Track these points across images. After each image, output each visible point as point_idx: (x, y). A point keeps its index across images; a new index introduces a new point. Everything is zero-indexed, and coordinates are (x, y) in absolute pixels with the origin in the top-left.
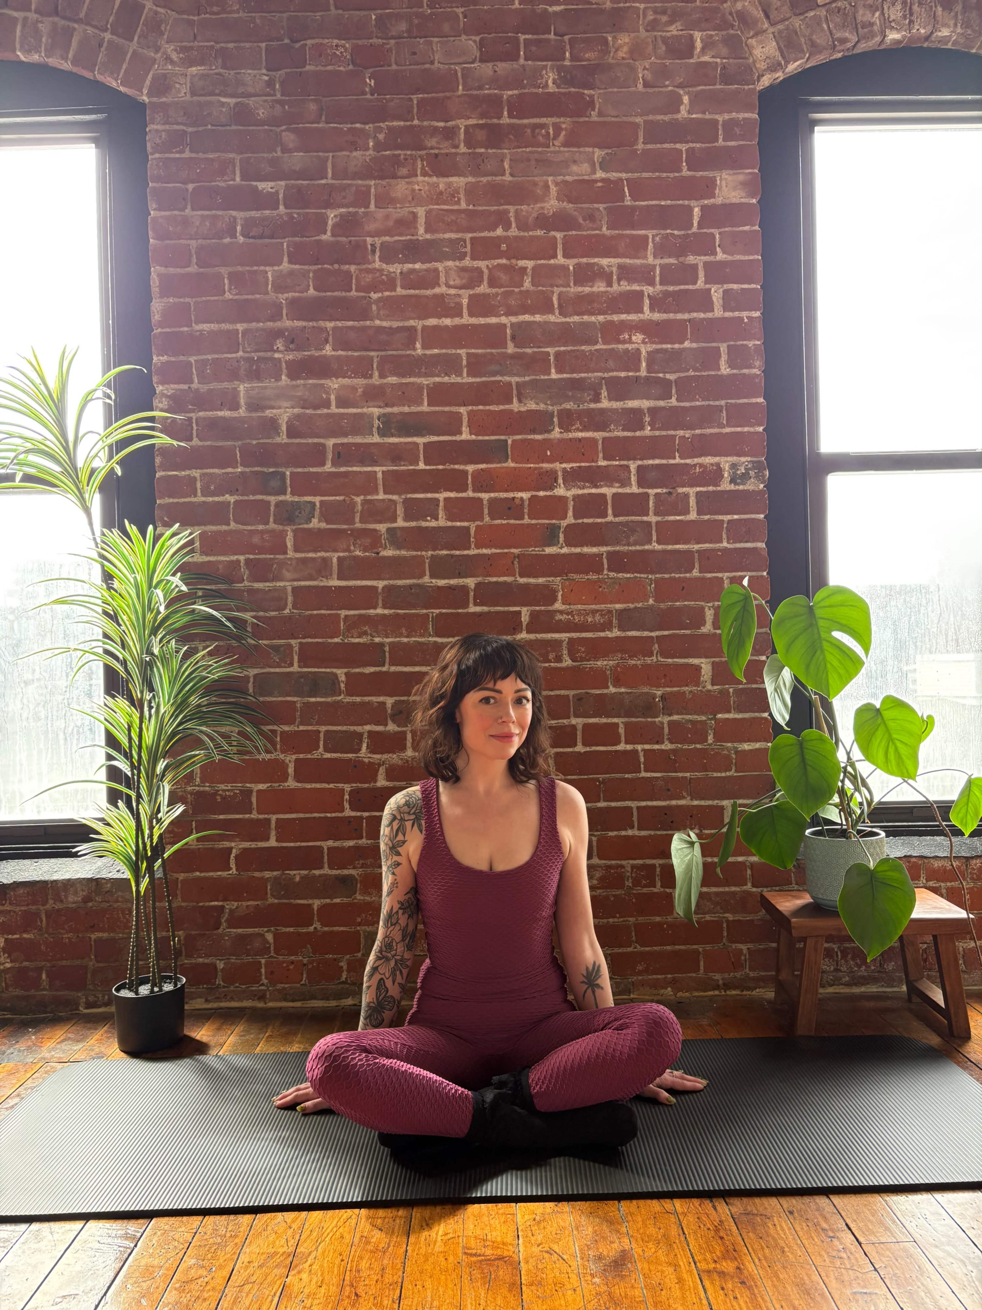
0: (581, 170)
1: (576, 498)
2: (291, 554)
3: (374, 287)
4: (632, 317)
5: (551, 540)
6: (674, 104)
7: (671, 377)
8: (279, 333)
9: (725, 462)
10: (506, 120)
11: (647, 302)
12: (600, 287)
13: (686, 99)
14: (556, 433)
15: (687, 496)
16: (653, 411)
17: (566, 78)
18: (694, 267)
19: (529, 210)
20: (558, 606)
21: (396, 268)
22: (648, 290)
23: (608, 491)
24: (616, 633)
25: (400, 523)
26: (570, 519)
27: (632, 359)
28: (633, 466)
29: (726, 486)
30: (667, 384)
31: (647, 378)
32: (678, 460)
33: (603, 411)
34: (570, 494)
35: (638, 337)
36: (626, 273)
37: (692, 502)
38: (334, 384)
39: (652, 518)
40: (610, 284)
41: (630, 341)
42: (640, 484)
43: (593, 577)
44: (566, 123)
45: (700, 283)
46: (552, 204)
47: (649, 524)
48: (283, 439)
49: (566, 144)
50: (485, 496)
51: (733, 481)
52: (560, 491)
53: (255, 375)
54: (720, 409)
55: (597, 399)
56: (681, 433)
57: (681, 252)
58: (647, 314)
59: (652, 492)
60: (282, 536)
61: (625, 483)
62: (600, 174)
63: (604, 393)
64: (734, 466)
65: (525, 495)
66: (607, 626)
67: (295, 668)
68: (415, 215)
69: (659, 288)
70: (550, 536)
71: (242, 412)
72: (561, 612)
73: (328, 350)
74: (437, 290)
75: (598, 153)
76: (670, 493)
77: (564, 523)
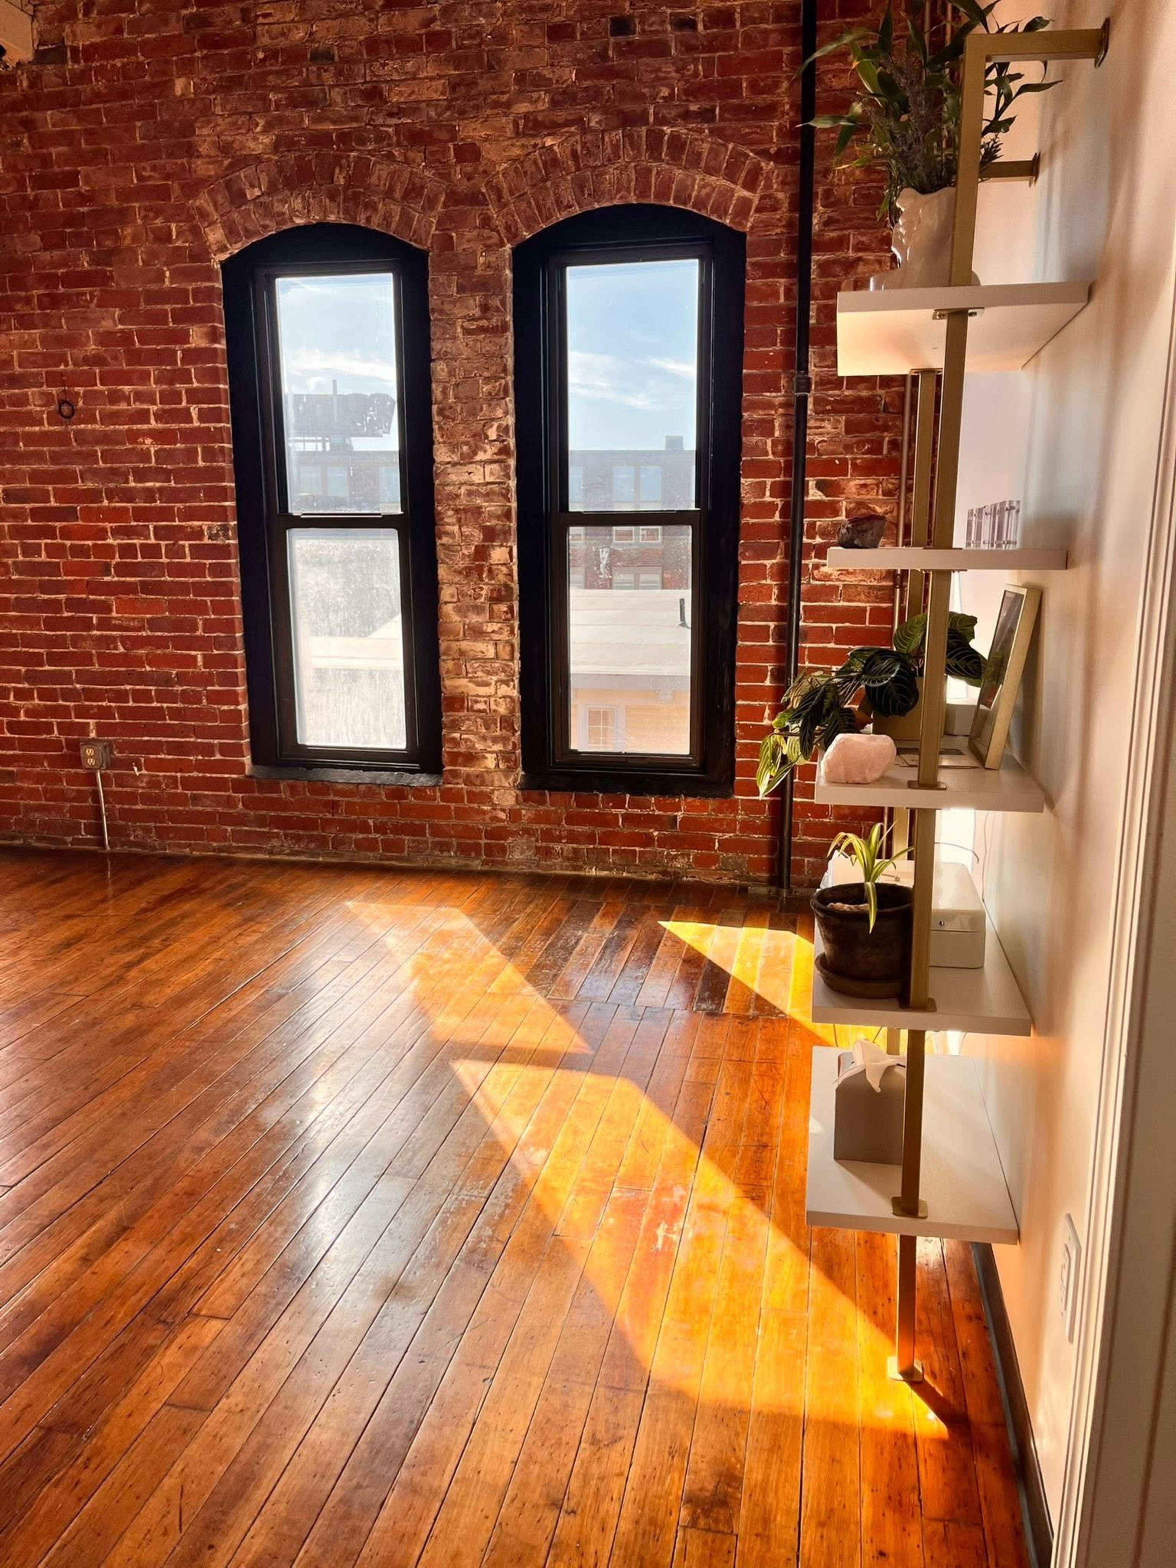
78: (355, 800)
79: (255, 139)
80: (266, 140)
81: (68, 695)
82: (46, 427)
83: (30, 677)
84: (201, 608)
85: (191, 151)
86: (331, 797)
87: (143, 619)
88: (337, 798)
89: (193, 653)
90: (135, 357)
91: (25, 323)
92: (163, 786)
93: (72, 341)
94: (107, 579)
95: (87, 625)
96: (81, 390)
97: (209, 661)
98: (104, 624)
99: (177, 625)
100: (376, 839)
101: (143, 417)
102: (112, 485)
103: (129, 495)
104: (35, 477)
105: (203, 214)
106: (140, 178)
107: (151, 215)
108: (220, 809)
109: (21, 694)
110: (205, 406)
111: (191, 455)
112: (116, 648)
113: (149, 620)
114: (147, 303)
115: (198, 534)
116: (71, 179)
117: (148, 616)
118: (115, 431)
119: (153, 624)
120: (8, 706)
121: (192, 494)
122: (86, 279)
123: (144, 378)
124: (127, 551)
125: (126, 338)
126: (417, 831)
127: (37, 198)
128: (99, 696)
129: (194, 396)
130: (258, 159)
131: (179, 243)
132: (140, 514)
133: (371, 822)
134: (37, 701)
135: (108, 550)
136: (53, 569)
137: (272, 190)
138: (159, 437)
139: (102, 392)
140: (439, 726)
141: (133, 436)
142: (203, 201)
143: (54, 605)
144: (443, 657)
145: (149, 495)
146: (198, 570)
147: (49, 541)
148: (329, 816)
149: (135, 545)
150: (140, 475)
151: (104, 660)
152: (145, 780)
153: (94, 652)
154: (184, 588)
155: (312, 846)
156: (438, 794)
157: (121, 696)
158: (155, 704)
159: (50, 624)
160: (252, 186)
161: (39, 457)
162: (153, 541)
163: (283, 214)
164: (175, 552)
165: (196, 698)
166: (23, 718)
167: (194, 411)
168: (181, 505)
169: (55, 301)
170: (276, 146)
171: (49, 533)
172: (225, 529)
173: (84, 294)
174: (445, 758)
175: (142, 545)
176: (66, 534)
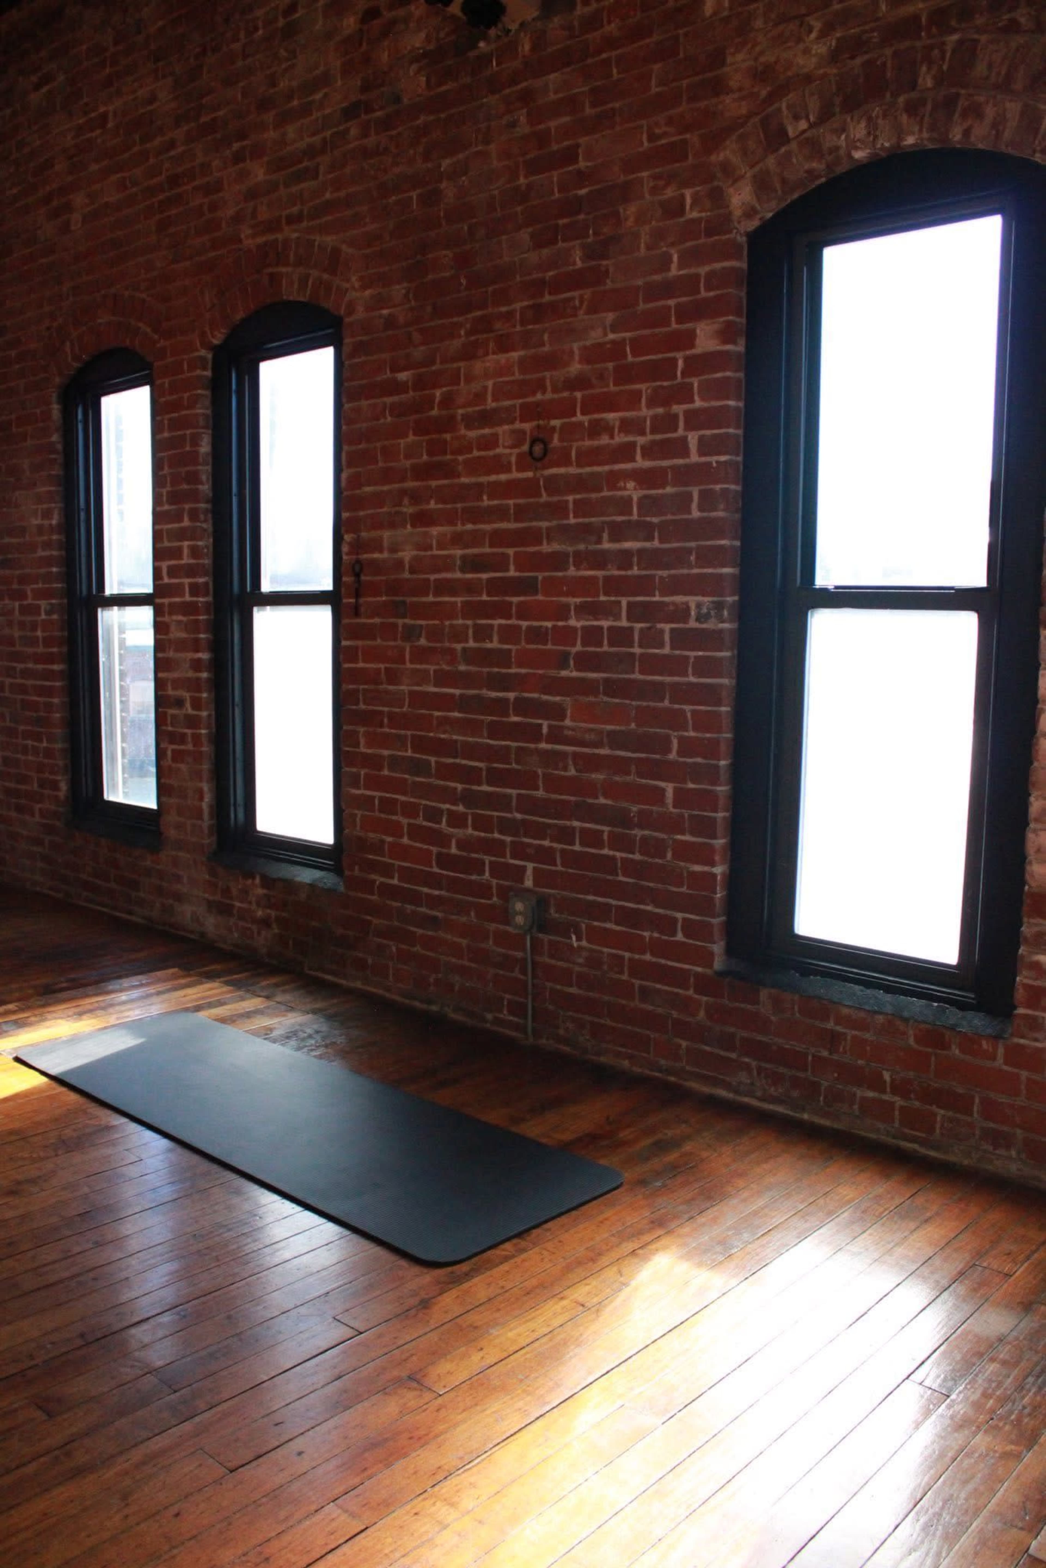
0: (595, 336)
1: (583, 628)
2: (409, 665)
3: (460, 452)
4: (628, 466)
5: (564, 665)
6: (665, 263)
7: (655, 520)
8: (403, 492)
9: (692, 601)
10: (547, 298)
11: (639, 451)
12: (605, 440)
13: (675, 258)
14: (572, 571)
15: (662, 631)
16: (640, 551)
17: (590, 254)
18: (676, 417)
19: (559, 374)
20: (568, 722)
21: (473, 434)
22: (641, 440)
23: (605, 624)
24: (604, 751)
25: (471, 644)
26: (578, 648)
27: (625, 505)
28: (624, 601)
29: (692, 624)
30: (650, 527)
31: (638, 522)
32: (657, 598)
33: (603, 552)
34: (579, 624)
35: (631, 485)
36: (626, 426)
37: (667, 637)
38: (435, 531)
39: (637, 650)
40: (612, 437)
41: (625, 489)
42: (629, 619)
43: (592, 699)
44: (587, 293)
45: (681, 432)
46: (575, 368)
47: (633, 655)
48: (407, 575)
49: (588, 313)
50: (524, 624)
51: (698, 619)
52: (573, 622)
53: (392, 525)
54: (689, 551)
55: (599, 541)
56: (660, 573)
57: (667, 402)
58: (641, 463)
59: (638, 626)
60: (402, 651)
61: (617, 617)
62: (611, 336)
63: (605, 536)
64: (699, 606)
65: (549, 624)
66: (598, 744)
67: (409, 753)
68: (485, 388)
69: (650, 437)
70: (562, 661)
71: (385, 555)
72: (568, 728)
73: (432, 505)
74: (498, 451)
75: (610, 317)
76: (649, 628)
77: (574, 650)
78: (868, 1036)
79: (806, 51)
80: (821, 49)
81: (506, 826)
82: (515, 475)
83: (468, 798)
84: (675, 720)
85: (718, 87)
86: (830, 1025)
87: (600, 732)
88: (839, 1028)
89: (662, 784)
90: (625, 374)
91: (504, 345)
92: (605, 967)
93: (552, 361)
94: (564, 673)
95: (535, 734)
96: (556, 423)
97: (681, 798)
98: (555, 736)
99: (642, 743)
100: (892, 1104)
101: (626, 452)
102: (582, 547)
103: (599, 560)
104: (498, 539)
105: (727, 169)
106: (652, 138)
107: (661, 183)
108: (675, 1014)
109: (457, 820)
110: (708, 432)
111: (684, 501)
112: (565, 769)
113: (610, 733)
114: (647, 300)
115: (682, 613)
116: (570, 156)
117: (609, 727)
118: (592, 474)
119: (615, 740)
120: (439, 832)
121: (679, 558)
122: (576, 280)
123: (634, 400)
124: (592, 635)
125: (616, 351)
126: (961, 1104)
127: (529, 186)
128: (540, 832)
129: (694, 420)
130: (808, 79)
131: (695, 215)
132: (614, 586)
133: (887, 1076)
134: (470, 831)
135: (566, 635)
136: (503, 659)
137: (825, 116)
138: (646, 478)
139: (581, 424)
140: (1014, 939)
141: (613, 479)
142: (729, 152)
143: (500, 706)
144: (1032, 825)
145: (625, 559)
146: (676, 665)
147: (503, 622)
148: (825, 1054)
149: (601, 628)
150: (618, 532)
151: (552, 784)
152: (585, 954)
153: (540, 771)
154: (657, 691)
155: (795, 1094)
156: (1001, 1051)
157: (566, 835)
158: (605, 851)
159: (495, 731)
160: (796, 118)
161: (501, 513)
162: (624, 623)
163: (837, 148)
164: (651, 638)
165: (658, 848)
166: (454, 850)
167: (693, 439)
168: (665, 573)
169: (539, 312)
170: (834, 57)
171: (503, 611)
172: (719, 606)
173: (572, 299)
174: (1020, 994)
175: (610, 628)
176: (524, 612)
